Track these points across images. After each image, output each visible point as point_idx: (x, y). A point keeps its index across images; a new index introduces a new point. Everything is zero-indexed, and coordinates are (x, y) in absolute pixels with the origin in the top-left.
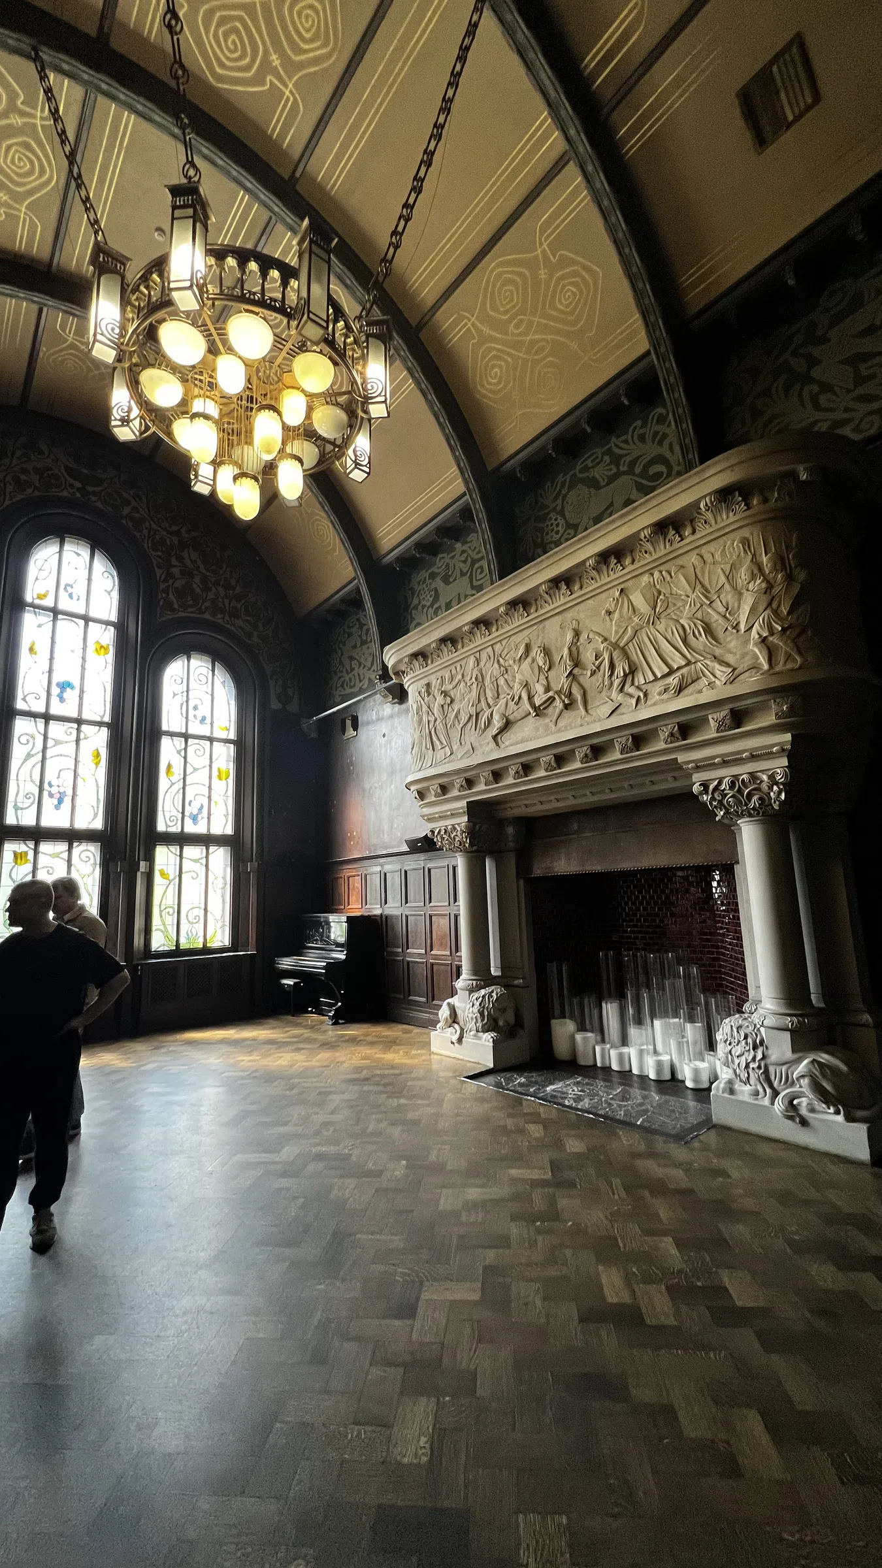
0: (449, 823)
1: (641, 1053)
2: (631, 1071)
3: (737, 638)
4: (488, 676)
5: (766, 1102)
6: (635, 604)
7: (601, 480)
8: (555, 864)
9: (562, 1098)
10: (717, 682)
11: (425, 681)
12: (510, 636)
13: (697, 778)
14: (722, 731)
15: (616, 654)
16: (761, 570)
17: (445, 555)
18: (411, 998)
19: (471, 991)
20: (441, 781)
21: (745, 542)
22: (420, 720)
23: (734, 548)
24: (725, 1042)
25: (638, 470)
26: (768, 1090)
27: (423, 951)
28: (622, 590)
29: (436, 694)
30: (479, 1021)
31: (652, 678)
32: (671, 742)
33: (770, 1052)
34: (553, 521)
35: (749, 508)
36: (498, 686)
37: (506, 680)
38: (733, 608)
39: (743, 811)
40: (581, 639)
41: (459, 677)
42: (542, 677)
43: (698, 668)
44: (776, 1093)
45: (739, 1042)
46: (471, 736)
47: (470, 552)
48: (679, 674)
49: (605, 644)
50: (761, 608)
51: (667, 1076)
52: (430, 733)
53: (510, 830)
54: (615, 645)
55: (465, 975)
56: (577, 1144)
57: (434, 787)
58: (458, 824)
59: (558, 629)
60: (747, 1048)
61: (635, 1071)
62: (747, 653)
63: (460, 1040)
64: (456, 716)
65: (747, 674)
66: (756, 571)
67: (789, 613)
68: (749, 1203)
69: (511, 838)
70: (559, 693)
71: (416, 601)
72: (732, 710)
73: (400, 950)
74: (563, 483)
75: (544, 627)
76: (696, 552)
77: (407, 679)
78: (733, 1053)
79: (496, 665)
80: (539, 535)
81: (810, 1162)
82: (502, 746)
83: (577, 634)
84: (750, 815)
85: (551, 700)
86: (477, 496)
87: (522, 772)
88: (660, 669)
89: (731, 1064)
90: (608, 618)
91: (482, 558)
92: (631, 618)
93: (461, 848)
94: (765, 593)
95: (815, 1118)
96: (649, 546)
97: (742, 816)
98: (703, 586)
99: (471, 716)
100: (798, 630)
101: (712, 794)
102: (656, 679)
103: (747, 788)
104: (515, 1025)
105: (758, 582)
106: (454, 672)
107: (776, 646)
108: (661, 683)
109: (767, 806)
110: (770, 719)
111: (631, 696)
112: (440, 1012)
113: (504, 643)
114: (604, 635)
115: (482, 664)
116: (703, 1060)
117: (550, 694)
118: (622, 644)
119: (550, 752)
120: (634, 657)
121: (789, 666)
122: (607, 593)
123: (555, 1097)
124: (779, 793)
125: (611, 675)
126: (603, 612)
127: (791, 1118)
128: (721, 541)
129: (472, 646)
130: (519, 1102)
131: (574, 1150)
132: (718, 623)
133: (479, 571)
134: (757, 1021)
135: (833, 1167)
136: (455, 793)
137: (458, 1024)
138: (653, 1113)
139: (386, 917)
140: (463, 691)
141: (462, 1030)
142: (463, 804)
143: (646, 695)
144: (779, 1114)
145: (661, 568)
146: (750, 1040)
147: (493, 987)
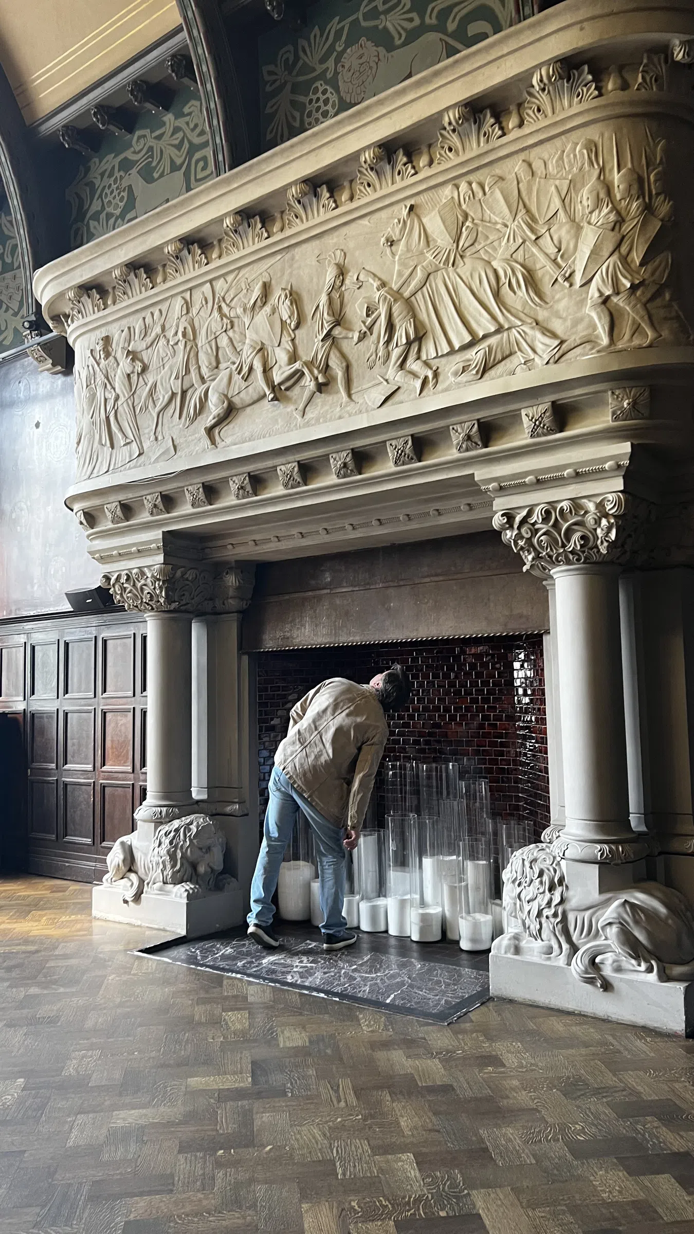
0: (133, 564)
1: (403, 904)
2: (386, 932)
3: (570, 296)
4: (203, 332)
5: (561, 961)
6: (429, 231)
7: (396, 36)
8: (295, 633)
9: (283, 973)
10: (537, 360)
11: (103, 333)
12: (240, 268)
13: (500, 504)
14: (538, 436)
15: (396, 309)
16: (609, 192)
17: (147, 132)
18: (69, 838)
19: (159, 822)
20: (122, 497)
21: (592, 148)
22: (93, 397)
23: (575, 156)
24: (514, 882)
25: (451, 26)
26: (565, 946)
27: (89, 767)
28: (412, 208)
29: (119, 355)
30: (169, 866)
31: (446, 349)
32: (467, 450)
33: (571, 893)
34: (319, 95)
35: (600, 95)
36: (217, 348)
37: (231, 339)
38: (567, 249)
39: (559, 555)
40: (347, 282)
41: (158, 329)
42: (286, 339)
43: (512, 339)
44: (574, 949)
45: (532, 881)
46: (173, 425)
47: (188, 132)
48: (484, 345)
49: (383, 292)
50: (606, 253)
51: (436, 936)
52: (108, 418)
53: (231, 580)
54: (397, 295)
55: (151, 799)
56: (296, 1035)
57: (111, 505)
58: (148, 567)
59: (314, 263)
60: (541, 890)
61: (393, 931)
62: (582, 319)
63: (137, 897)
64: (151, 394)
65: (578, 351)
66: (602, 195)
67: (642, 265)
68: (523, 1098)
69: (231, 593)
70: (309, 364)
71: (96, 206)
72: (553, 403)
73: (53, 766)
74: (339, 34)
75: (293, 259)
76: (522, 156)
77: (72, 327)
78: (522, 896)
79: (216, 314)
80: (297, 115)
81: (610, 1038)
82: (221, 445)
83: (342, 272)
84: (568, 562)
85: (298, 376)
86: (199, 33)
87: (249, 488)
88: (460, 338)
89: (519, 914)
90: (388, 250)
91: (206, 144)
92: (422, 253)
93: (151, 604)
94: (613, 229)
95: (621, 979)
96: (455, 140)
97: (555, 562)
98: (528, 211)
99: (174, 395)
100: (652, 289)
101: (519, 528)
102: (452, 352)
103: (566, 521)
104: (223, 872)
105: (605, 210)
106: (149, 320)
107: (621, 311)
108: (459, 358)
109: (591, 549)
110: (603, 420)
111: (415, 375)
112: (109, 858)
113: (230, 278)
114: (384, 278)
115: (194, 311)
116: (486, 913)
117: (297, 365)
118: (406, 294)
119: (291, 458)
120: (423, 316)
121: (636, 342)
122: (388, 211)
123: (274, 972)
124: (609, 529)
125: (388, 342)
126: (383, 240)
127: (590, 981)
128: (558, 142)
129: (180, 280)
130: (219, 981)
131: (288, 1044)
132: (546, 271)
133: (201, 164)
134: (557, 851)
135: (638, 1043)
136: (144, 517)
137: (136, 873)
138: (411, 986)
139: (33, 715)
140: (162, 354)
141: (142, 881)
142: (156, 535)
143: (436, 375)
144: (577, 976)
145: (471, 177)
146: (545, 878)
147: (193, 817)
